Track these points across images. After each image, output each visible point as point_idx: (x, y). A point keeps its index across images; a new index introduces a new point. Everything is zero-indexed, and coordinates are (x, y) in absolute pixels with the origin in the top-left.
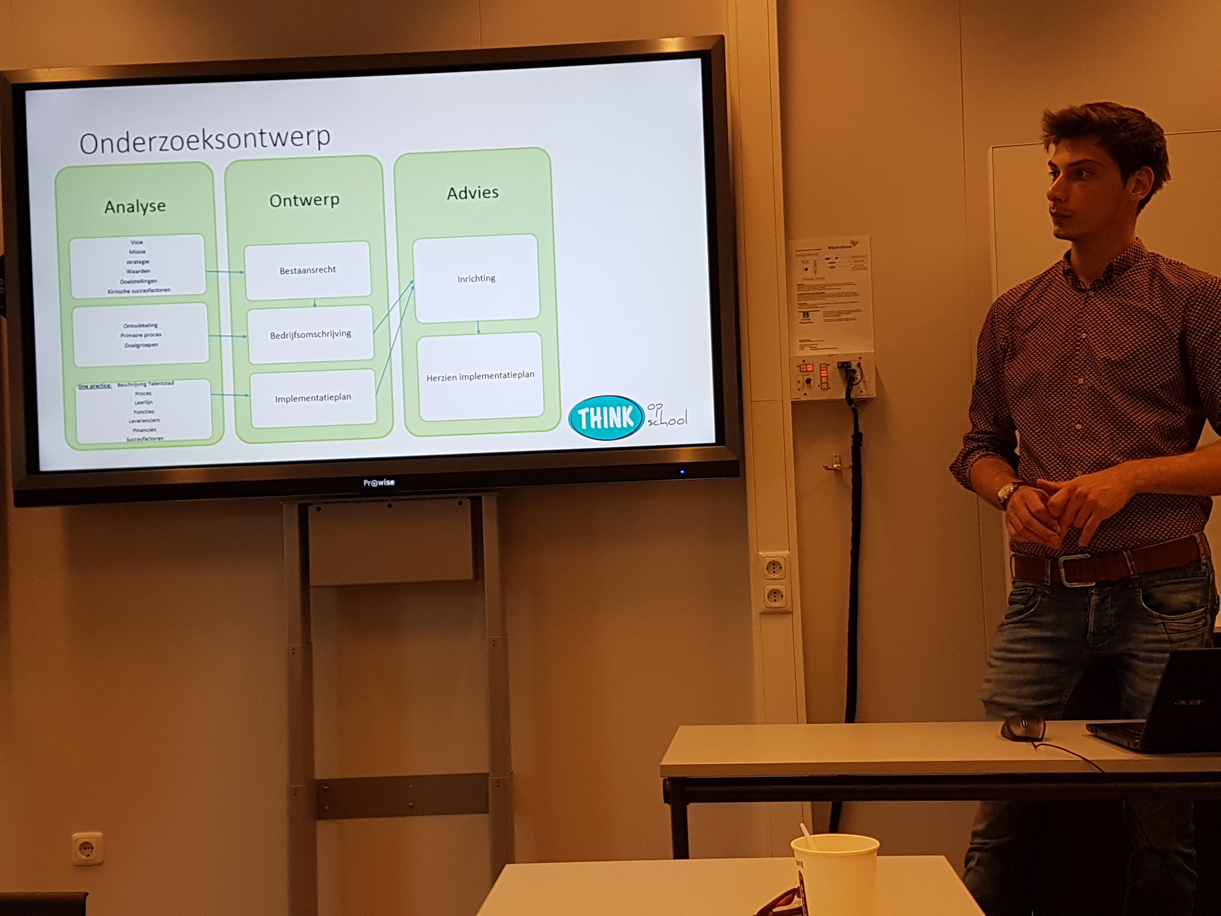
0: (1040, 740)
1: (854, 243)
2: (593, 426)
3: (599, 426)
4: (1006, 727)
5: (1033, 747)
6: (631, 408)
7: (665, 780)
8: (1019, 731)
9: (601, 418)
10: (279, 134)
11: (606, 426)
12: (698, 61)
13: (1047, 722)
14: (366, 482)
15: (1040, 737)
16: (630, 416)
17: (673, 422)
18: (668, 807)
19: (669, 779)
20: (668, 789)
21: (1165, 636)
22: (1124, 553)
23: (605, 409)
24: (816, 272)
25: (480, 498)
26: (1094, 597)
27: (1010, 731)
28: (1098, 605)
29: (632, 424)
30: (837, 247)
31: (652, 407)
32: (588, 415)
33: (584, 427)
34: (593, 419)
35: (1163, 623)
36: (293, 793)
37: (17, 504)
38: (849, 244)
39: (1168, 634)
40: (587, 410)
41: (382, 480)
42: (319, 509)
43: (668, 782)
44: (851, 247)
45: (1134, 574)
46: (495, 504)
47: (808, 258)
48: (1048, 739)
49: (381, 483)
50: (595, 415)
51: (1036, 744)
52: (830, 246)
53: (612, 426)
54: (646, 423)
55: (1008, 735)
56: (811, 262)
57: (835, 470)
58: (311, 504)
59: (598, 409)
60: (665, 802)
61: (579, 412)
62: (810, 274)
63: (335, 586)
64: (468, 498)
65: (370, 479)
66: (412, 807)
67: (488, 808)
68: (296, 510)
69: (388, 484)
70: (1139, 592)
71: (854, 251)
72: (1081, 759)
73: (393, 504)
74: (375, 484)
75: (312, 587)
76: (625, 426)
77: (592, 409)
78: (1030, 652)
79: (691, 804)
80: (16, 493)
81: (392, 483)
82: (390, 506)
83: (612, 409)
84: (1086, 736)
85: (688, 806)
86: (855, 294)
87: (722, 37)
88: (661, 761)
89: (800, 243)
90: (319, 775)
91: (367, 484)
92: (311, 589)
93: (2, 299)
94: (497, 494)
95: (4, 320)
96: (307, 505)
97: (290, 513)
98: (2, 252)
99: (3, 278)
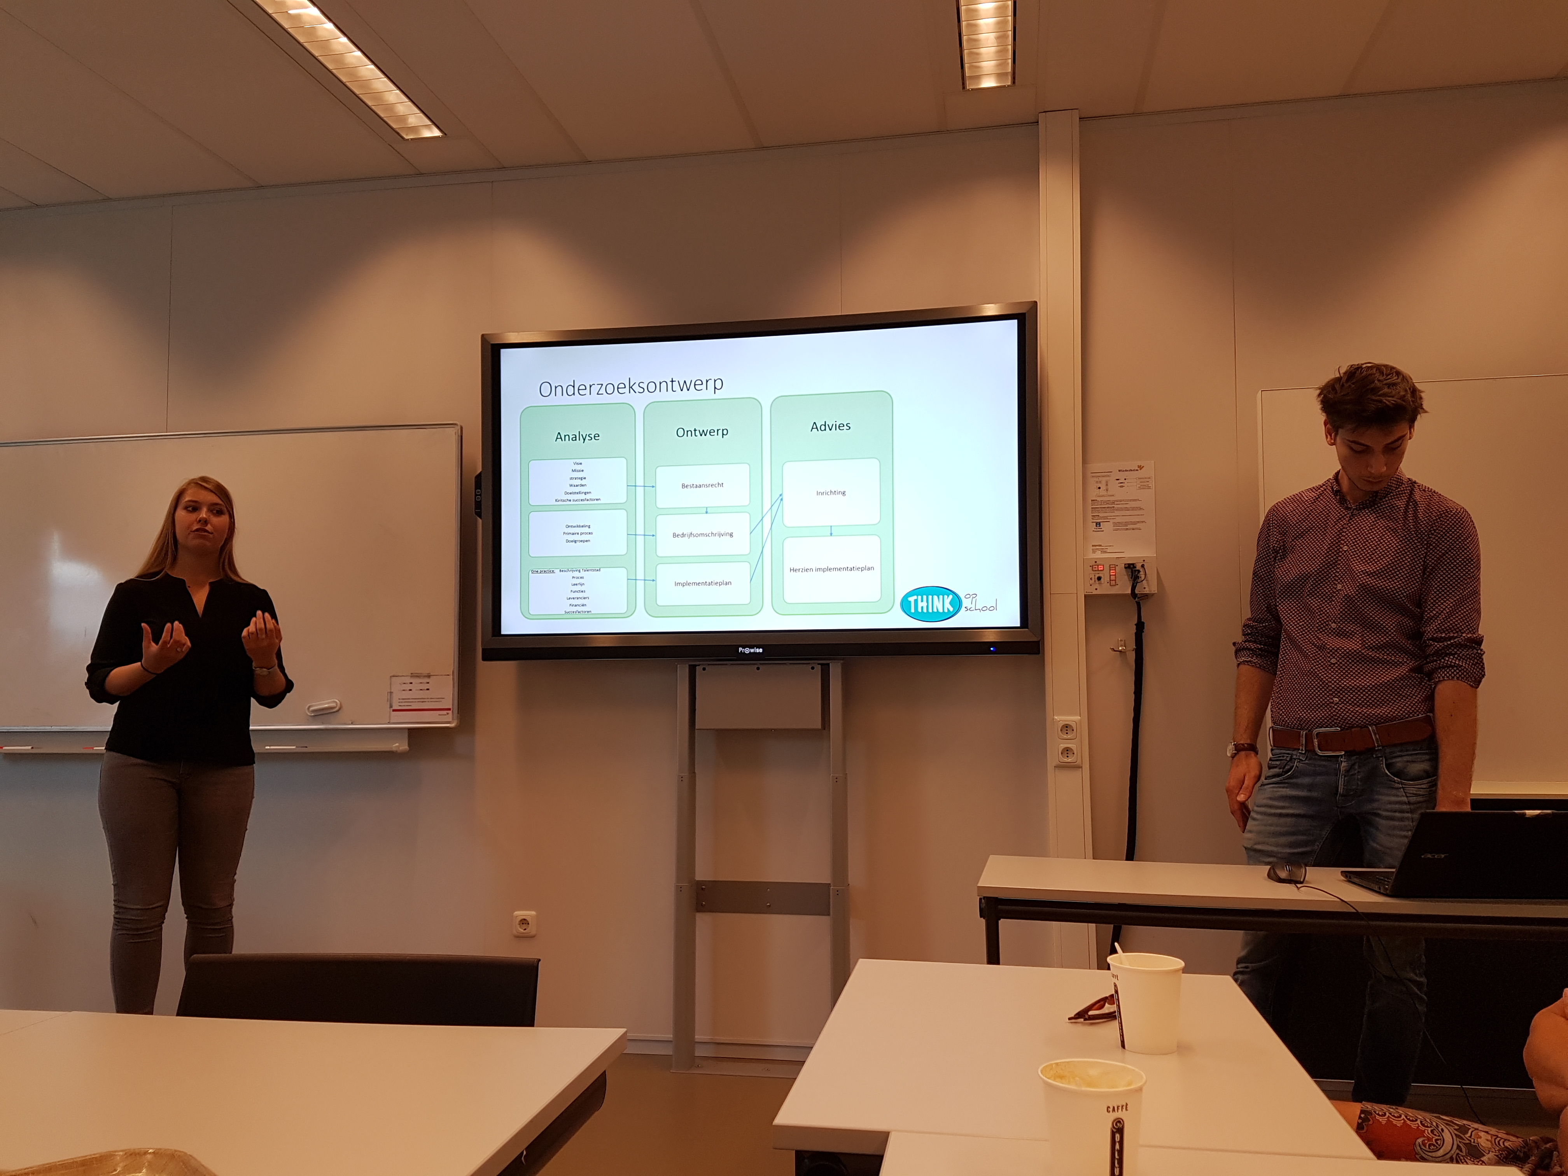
0: (1302, 883)
1: (1141, 467)
2: (920, 610)
3: (925, 611)
4: (1272, 871)
5: (1296, 889)
6: (951, 597)
7: (980, 899)
8: (1283, 874)
9: (926, 604)
10: (685, 382)
11: (930, 611)
12: (1016, 321)
13: (1307, 868)
14: (740, 649)
15: (1302, 880)
16: (950, 603)
17: (985, 608)
18: (983, 921)
19: (984, 897)
20: (983, 906)
21: (1405, 799)
22: (1370, 728)
23: (930, 597)
24: (1107, 490)
25: (828, 664)
26: (1343, 764)
27: (1275, 873)
28: (1348, 771)
29: (951, 609)
30: (1126, 471)
31: (968, 596)
32: (916, 601)
33: (913, 610)
34: (920, 604)
35: (1403, 788)
36: (679, 889)
37: (485, 659)
38: (1137, 468)
39: (1407, 797)
40: (915, 597)
41: (754, 648)
42: (704, 669)
43: (983, 901)
44: (1137, 470)
45: (1378, 746)
46: (839, 670)
47: (1100, 479)
48: (1308, 882)
49: (752, 651)
50: (922, 601)
51: (1299, 885)
52: (1120, 469)
53: (935, 610)
54: (963, 609)
55: (1273, 876)
56: (1104, 483)
57: (1120, 651)
58: (699, 665)
59: (925, 597)
60: (981, 917)
61: (909, 599)
62: (1102, 492)
63: (714, 729)
64: (819, 664)
65: (744, 647)
66: (770, 906)
67: (829, 912)
68: (687, 671)
69: (758, 651)
70: (1382, 760)
71: (1141, 473)
72: (1339, 900)
73: (761, 667)
74: (747, 651)
76: (946, 611)
77: (920, 597)
78: (1287, 808)
79: (1002, 920)
80: (483, 650)
81: (761, 650)
82: (758, 669)
83: (935, 597)
84: (1340, 880)
85: (1000, 922)
86: (1141, 509)
87: (1036, 302)
88: (978, 883)
89: (1095, 466)
90: (699, 877)
91: (741, 651)
92: (696, 731)
93: (478, 505)
94: (842, 661)
95: (480, 521)
96: (695, 666)
97: (683, 671)
98: (479, 470)
99: (481, 489)
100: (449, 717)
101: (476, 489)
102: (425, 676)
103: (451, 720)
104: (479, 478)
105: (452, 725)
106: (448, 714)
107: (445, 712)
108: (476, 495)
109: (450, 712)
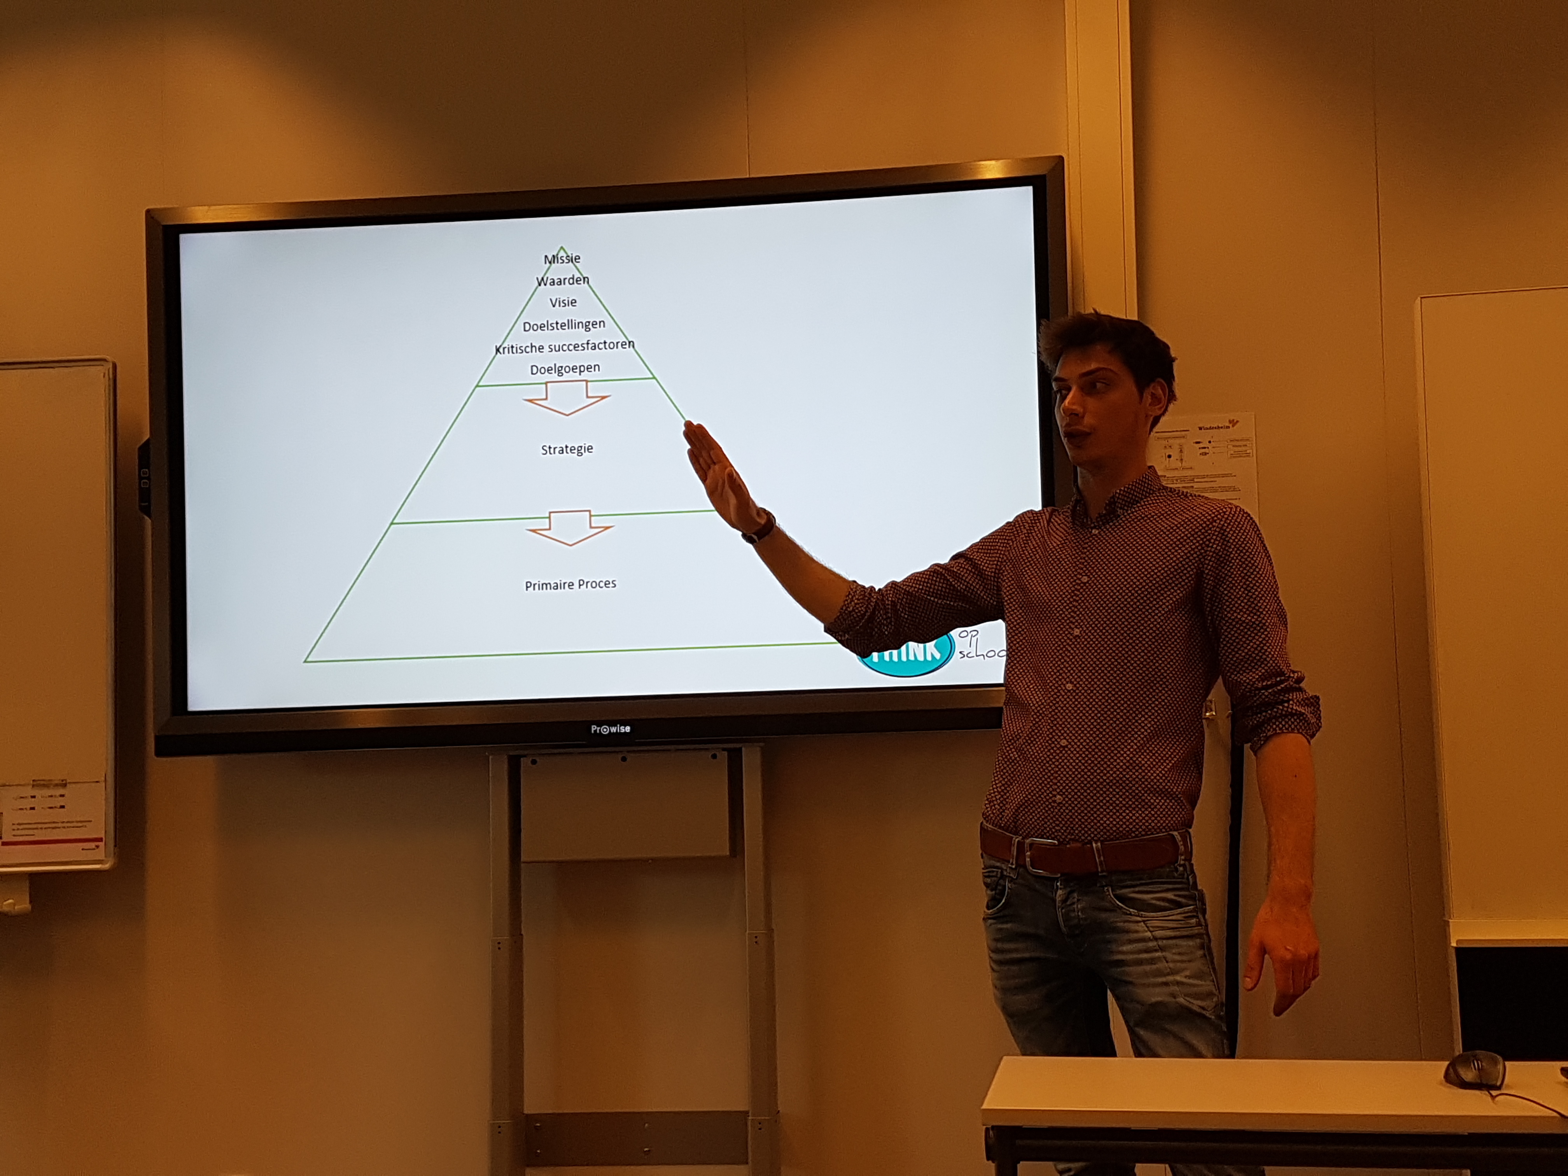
0: (1499, 1088)
1: (1233, 423)
3: (895, 659)
4: (1451, 1070)
5: (1489, 1098)
7: (987, 1130)
8: (1469, 1075)
11: (904, 659)
12: (1029, 189)
13: (1507, 1063)
14: (594, 728)
15: (1499, 1084)
17: (992, 654)
18: (992, 1166)
19: (993, 1127)
20: (992, 1141)
24: (1182, 460)
25: (740, 749)
27: (1458, 1075)
29: (938, 656)
30: (1211, 428)
36: (496, 1130)
37: (159, 753)
38: (1227, 424)
41: (615, 725)
42: (534, 762)
43: (991, 1132)
44: (1229, 427)
46: (758, 759)
47: (1171, 441)
48: (1508, 1087)
49: (613, 730)
51: (1494, 1093)
52: (1201, 425)
53: (912, 658)
54: (957, 655)
55: (1453, 1079)
56: (1176, 448)
58: (525, 756)
60: (988, 1159)
62: (1174, 462)
63: (554, 862)
64: (724, 749)
65: (599, 724)
66: (649, 1152)
67: (747, 1159)
68: (506, 765)
69: (623, 731)
71: (1233, 433)
72: (1555, 1114)
73: (630, 757)
74: (605, 730)
75: (524, 862)
76: (929, 658)
79: (1021, 1162)
80: (157, 738)
81: (628, 729)
82: (624, 759)
85: (1018, 1165)
86: (1234, 489)
87: (1061, 159)
88: (982, 1104)
90: (530, 1108)
91: (595, 731)
92: (522, 865)
93: (145, 495)
94: (762, 744)
95: (148, 521)
96: (519, 757)
97: (499, 767)
98: (147, 436)
99: (148, 468)
100: (100, 854)
101: (140, 468)
102: (56, 785)
103: (103, 858)
104: (144, 449)
105: (107, 866)
106: (97, 847)
107: (93, 845)
108: (141, 478)
109: (102, 844)
